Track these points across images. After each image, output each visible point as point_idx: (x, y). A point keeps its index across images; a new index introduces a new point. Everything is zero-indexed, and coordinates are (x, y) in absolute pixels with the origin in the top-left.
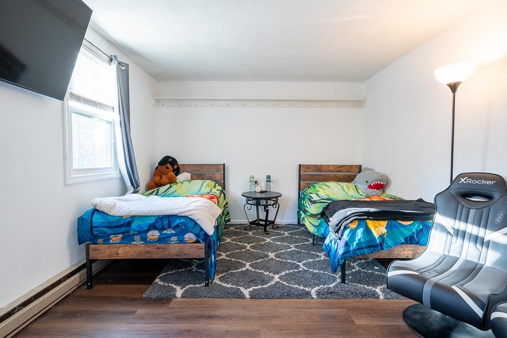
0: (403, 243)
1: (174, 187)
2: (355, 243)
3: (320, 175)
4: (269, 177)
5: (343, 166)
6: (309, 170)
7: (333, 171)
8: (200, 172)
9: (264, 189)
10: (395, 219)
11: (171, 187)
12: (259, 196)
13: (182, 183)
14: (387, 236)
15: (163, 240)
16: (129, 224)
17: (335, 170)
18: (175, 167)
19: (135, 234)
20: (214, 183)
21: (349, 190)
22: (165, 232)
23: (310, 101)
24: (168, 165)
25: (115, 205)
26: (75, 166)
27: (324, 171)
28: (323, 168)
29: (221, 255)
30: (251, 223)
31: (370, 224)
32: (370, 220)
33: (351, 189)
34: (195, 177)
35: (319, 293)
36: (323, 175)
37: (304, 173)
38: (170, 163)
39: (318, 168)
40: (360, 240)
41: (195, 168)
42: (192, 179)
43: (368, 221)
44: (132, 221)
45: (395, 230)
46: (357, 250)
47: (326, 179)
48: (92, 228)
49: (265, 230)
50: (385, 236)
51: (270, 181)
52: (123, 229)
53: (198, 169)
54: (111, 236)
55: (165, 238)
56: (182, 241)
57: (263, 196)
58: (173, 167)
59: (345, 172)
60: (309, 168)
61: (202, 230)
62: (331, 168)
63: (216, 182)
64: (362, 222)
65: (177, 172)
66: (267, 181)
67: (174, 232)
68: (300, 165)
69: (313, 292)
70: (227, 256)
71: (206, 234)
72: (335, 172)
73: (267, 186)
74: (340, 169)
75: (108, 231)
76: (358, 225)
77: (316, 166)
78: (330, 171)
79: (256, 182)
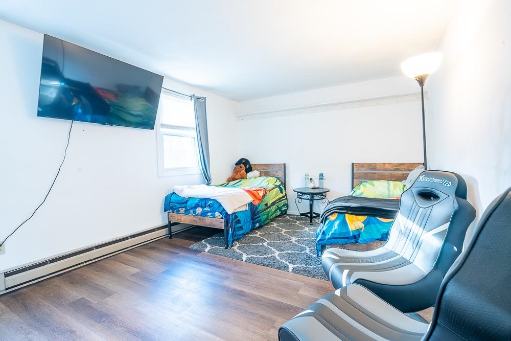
0: (378, 239)
1: (243, 181)
2: (331, 233)
3: (375, 173)
4: (321, 175)
5: (401, 164)
6: (362, 168)
7: (389, 170)
8: (266, 171)
9: (317, 186)
10: (374, 216)
11: (241, 181)
12: (313, 191)
13: (250, 179)
14: (364, 231)
15: (204, 214)
16: (186, 202)
17: (393, 169)
18: (248, 166)
19: (190, 209)
20: (276, 179)
21: (395, 189)
22: (205, 209)
23: (364, 101)
24: (242, 165)
25: (183, 190)
26: (166, 166)
27: (379, 170)
28: (378, 167)
29: (257, 233)
30: (302, 215)
31: (348, 217)
32: (349, 214)
33: (397, 188)
34: (263, 175)
35: (294, 269)
36: (378, 174)
37: (358, 171)
38: (244, 164)
39: (373, 167)
40: (335, 230)
41: (263, 167)
42: (261, 175)
43: (346, 215)
44: (188, 201)
45: (372, 226)
46: (331, 238)
47: (381, 178)
48: (170, 203)
49: (311, 221)
50: (362, 231)
51: (322, 179)
52: (184, 205)
53: (265, 168)
54: (180, 209)
55: (205, 213)
56: (214, 217)
57: (316, 191)
58: (245, 166)
59: (405, 170)
60: (362, 167)
61: (224, 210)
62: (387, 167)
63: (278, 179)
64: (341, 215)
65: (249, 169)
66: (320, 179)
67: (209, 209)
68: (353, 164)
69: (291, 267)
70: (260, 235)
71: (227, 213)
72: (391, 170)
73: (320, 183)
74: (398, 167)
75: (178, 206)
76: (337, 218)
77: (370, 165)
78: (386, 170)
79: (311, 179)
